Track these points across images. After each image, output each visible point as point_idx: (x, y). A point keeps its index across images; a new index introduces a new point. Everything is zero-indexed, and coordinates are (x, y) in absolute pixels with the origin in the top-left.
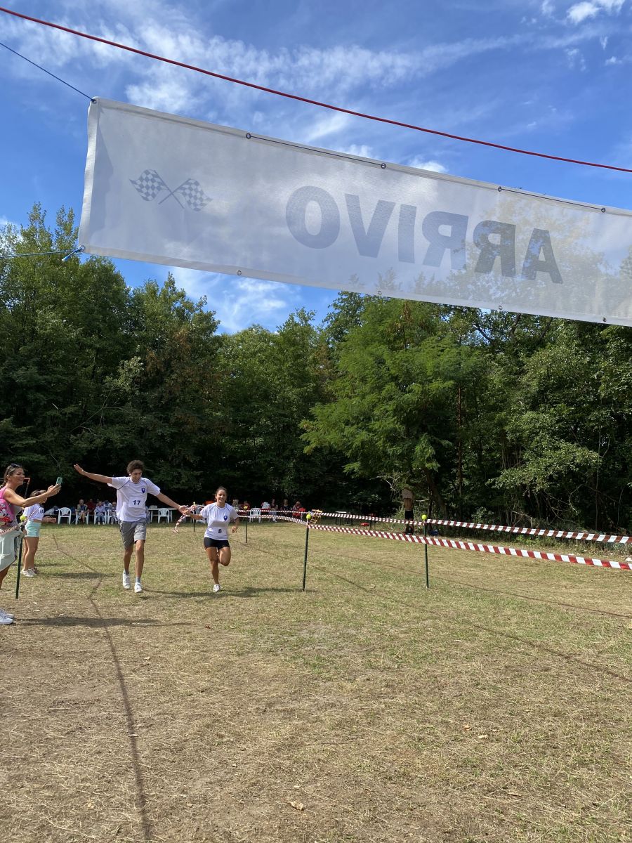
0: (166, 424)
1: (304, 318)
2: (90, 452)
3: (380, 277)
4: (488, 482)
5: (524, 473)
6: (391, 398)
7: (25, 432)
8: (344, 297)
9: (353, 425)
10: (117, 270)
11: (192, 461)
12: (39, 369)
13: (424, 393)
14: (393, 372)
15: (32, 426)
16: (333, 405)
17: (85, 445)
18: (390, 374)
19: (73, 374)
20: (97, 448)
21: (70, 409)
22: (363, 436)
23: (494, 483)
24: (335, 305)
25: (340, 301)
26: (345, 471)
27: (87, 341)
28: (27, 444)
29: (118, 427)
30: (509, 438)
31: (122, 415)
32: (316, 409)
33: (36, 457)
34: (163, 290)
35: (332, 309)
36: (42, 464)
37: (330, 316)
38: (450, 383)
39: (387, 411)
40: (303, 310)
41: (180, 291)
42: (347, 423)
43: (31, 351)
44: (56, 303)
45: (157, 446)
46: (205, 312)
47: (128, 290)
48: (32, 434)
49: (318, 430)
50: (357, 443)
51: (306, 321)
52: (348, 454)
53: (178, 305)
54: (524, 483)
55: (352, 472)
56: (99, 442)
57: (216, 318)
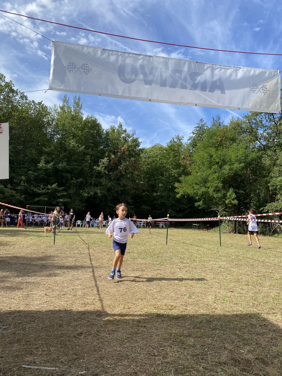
0: (119, 186)
1: (179, 139)
2: (88, 198)
3: (214, 119)
4: (261, 209)
5: (277, 205)
6: (215, 173)
7: (62, 190)
8: (197, 129)
9: (198, 184)
10: (98, 122)
11: (130, 202)
12: (67, 164)
13: (230, 169)
14: (216, 160)
15: (65, 187)
16: (190, 176)
17: (86, 195)
18: (215, 161)
19: (81, 166)
20: (91, 196)
21: (80, 180)
22: (203, 189)
23: (263, 210)
24: (193, 133)
25: (196, 131)
26: (195, 205)
27: (87, 151)
28: (63, 194)
29: (99, 187)
30: (270, 189)
31: (101, 183)
32: (182, 178)
33: (66, 200)
34: (117, 129)
35: (192, 135)
36: (69, 203)
37: (191, 138)
38: (242, 165)
39: (214, 178)
40: (178, 136)
41: (124, 129)
42: (196, 184)
43: (64, 156)
44: (74, 136)
45: (115, 195)
46: (135, 138)
47: (104, 130)
48: (65, 190)
49: (183, 187)
50: (200, 193)
51: (180, 140)
52: (197, 198)
53: (123, 135)
54: (277, 209)
55: (199, 206)
56: (92, 193)
57: (140, 140)
